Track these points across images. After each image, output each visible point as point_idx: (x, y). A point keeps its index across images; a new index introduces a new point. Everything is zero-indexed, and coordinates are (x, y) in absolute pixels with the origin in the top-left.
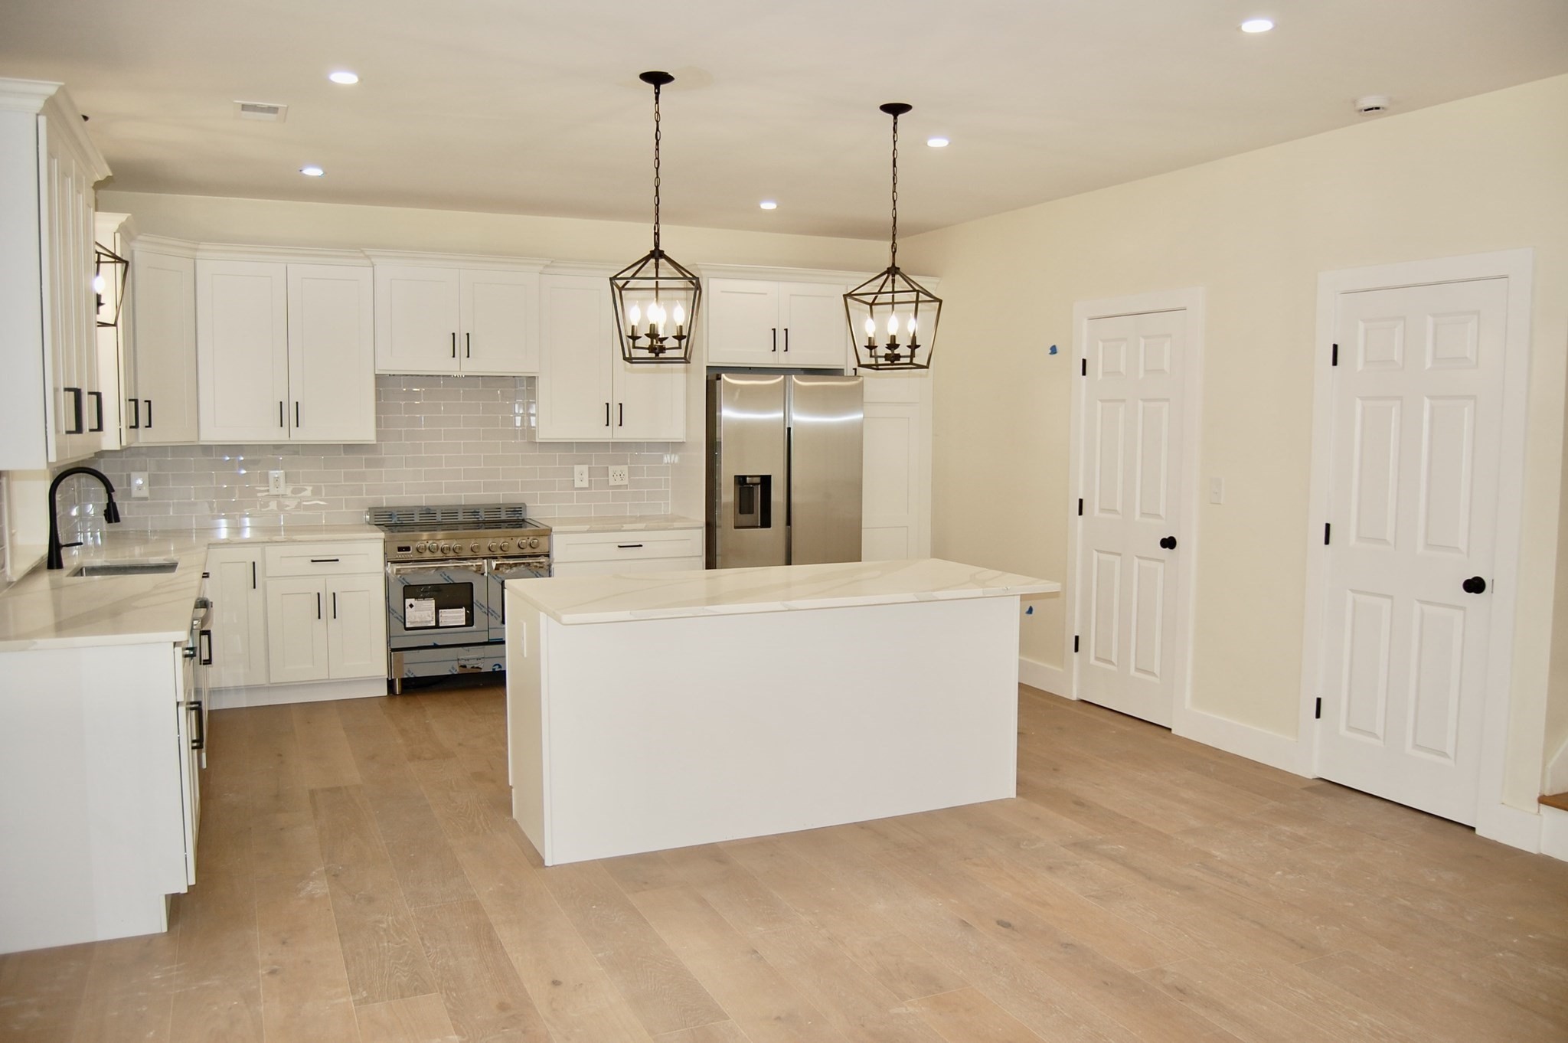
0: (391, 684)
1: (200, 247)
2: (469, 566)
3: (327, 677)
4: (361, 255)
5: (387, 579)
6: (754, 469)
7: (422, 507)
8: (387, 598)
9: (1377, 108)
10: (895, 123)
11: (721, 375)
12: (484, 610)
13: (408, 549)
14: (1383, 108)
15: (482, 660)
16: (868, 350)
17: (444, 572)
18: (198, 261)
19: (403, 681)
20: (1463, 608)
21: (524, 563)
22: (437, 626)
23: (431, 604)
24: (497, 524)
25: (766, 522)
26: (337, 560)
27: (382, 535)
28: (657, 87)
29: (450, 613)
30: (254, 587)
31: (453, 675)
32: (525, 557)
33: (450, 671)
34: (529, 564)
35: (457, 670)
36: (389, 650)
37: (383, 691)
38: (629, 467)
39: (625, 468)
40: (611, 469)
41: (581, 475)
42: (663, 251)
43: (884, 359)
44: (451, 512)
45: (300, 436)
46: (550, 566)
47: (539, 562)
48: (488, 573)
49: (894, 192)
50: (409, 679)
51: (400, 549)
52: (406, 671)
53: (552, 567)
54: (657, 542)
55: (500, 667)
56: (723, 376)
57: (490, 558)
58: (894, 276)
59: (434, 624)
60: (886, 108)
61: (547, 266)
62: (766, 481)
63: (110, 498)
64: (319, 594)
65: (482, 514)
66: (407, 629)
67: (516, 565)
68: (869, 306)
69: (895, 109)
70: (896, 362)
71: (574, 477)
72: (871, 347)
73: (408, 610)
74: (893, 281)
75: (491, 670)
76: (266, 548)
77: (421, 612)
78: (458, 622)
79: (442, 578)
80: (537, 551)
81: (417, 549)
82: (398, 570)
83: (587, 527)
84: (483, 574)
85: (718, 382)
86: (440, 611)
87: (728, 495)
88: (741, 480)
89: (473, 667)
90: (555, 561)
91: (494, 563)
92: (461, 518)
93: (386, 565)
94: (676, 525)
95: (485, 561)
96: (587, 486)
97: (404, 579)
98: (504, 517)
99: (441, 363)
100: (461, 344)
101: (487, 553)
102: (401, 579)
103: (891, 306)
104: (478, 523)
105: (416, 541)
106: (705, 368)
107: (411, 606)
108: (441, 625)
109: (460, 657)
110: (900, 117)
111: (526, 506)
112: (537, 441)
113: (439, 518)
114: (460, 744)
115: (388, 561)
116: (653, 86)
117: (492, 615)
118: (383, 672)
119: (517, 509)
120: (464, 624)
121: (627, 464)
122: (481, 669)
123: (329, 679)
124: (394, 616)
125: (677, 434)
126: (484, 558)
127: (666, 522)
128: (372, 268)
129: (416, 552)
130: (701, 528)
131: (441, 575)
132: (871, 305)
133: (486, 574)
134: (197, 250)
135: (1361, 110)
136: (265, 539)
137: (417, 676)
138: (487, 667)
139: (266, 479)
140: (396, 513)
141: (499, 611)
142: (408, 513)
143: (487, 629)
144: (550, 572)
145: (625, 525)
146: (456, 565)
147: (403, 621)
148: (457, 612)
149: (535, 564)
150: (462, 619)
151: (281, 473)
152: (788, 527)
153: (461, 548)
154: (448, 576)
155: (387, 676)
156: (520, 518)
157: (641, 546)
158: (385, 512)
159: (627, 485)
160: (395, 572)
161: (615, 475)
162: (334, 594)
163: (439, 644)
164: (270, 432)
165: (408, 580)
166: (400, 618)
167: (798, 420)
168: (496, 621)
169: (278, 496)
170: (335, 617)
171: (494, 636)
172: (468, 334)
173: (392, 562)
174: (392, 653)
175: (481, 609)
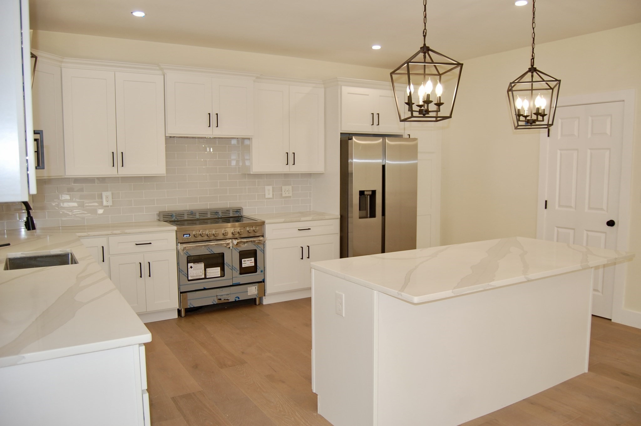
0: (179, 311)
1: (64, 60)
2: (223, 244)
4: (158, 68)
5: (178, 253)
6: (367, 187)
7: (187, 210)
8: (178, 264)
11: (352, 138)
12: (230, 267)
13: (189, 235)
15: (229, 296)
17: (209, 248)
18: (63, 69)
19: (187, 310)
21: (251, 241)
22: (205, 278)
23: (202, 265)
24: (227, 219)
25: (373, 215)
26: (151, 243)
27: (175, 228)
29: (212, 270)
30: (103, 261)
31: (214, 304)
32: (251, 237)
33: (212, 302)
34: (254, 241)
35: (216, 302)
36: (179, 293)
37: (176, 316)
38: (292, 187)
39: (290, 187)
40: (284, 188)
41: (269, 191)
44: (203, 213)
45: (123, 172)
46: (264, 242)
47: (260, 240)
48: (232, 247)
49: (533, 23)
50: (191, 308)
51: (185, 236)
52: (189, 304)
53: (266, 242)
54: (316, 227)
55: (239, 298)
56: (354, 139)
58: (532, 73)
59: (204, 277)
61: (258, 78)
62: (374, 192)
63: (29, 213)
64: (140, 263)
65: (220, 213)
66: (189, 280)
67: (247, 242)
70: (533, 124)
71: (265, 192)
73: (190, 270)
74: (532, 76)
75: (234, 300)
76: (109, 237)
77: (197, 270)
78: (217, 275)
79: (207, 251)
80: (257, 234)
81: (195, 235)
82: (185, 248)
83: (282, 220)
84: (230, 248)
85: (349, 141)
86: (207, 269)
87: (355, 200)
88: (362, 193)
89: (225, 300)
90: (267, 239)
91: (235, 242)
92: (209, 216)
93: (177, 245)
94: (327, 217)
96: (272, 197)
97: (187, 252)
98: (231, 215)
99: (202, 130)
100: (213, 119)
101: (232, 236)
103: (530, 91)
104: (218, 218)
105: (193, 231)
106: (340, 134)
108: (207, 277)
109: (218, 294)
111: (243, 209)
112: (251, 173)
113: (198, 216)
114: (243, 353)
117: (234, 270)
118: (177, 306)
119: (238, 210)
120: (220, 276)
121: (291, 185)
122: (229, 300)
123: (147, 312)
124: (182, 273)
125: (319, 168)
126: (230, 239)
128: (163, 76)
129: (193, 237)
130: (338, 218)
131: (207, 249)
133: (231, 248)
134: (62, 62)
136: (109, 232)
137: (195, 306)
138: (232, 299)
139: (101, 197)
140: (174, 215)
141: (238, 268)
142: (181, 214)
143: (232, 278)
144: (264, 245)
145: (302, 218)
146: (216, 243)
147: (187, 276)
148: (216, 269)
149: (257, 241)
150: (218, 273)
151: (109, 194)
152: (384, 217)
153: (218, 234)
154: (211, 250)
155: (178, 308)
156: (240, 215)
157: (310, 229)
158: (168, 214)
159: (291, 196)
160: (182, 249)
161: (285, 191)
162: (149, 263)
163: (207, 288)
164: (107, 170)
165: (190, 253)
166: (185, 274)
167: (388, 162)
168: (237, 273)
169: (108, 206)
170: (150, 276)
171: (236, 281)
172: (217, 114)
173: (181, 243)
174: (181, 294)
175: (229, 267)
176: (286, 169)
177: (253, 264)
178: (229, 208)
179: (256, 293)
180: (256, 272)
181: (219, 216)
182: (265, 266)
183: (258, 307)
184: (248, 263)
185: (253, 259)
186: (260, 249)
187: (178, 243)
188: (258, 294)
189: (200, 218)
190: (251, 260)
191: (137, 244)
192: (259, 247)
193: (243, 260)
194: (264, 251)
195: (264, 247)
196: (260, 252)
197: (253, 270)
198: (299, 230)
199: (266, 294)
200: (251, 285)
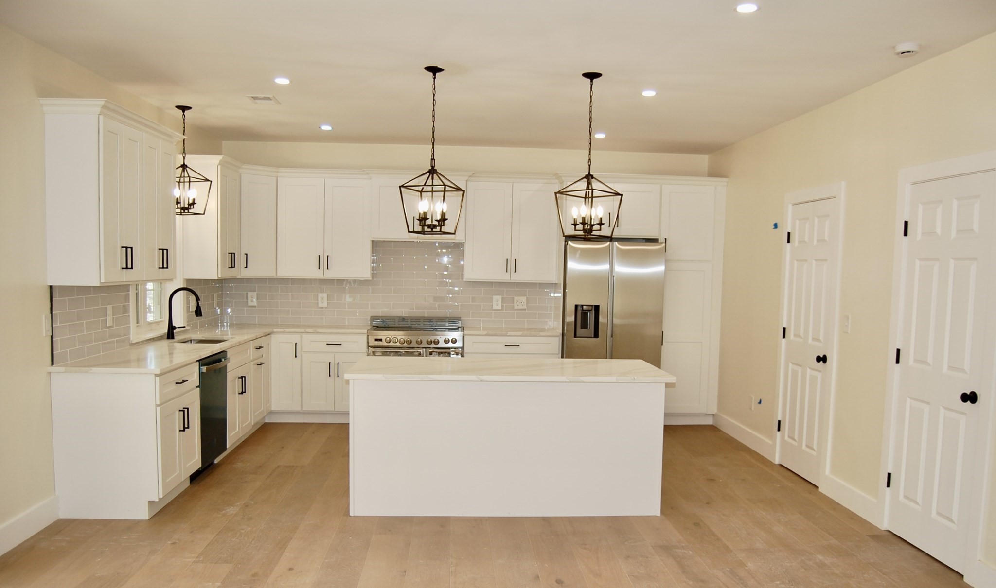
1: (281, 170)
2: (415, 352)
3: (333, 410)
4: (364, 173)
6: (587, 300)
9: (909, 52)
10: (592, 85)
11: (568, 241)
13: (381, 340)
14: (914, 51)
16: (574, 226)
18: (279, 178)
20: (965, 415)
21: (446, 352)
25: (596, 335)
26: (341, 344)
27: (366, 331)
28: (434, 75)
30: (296, 357)
32: (446, 348)
34: (449, 352)
38: (527, 298)
39: (525, 298)
40: (516, 298)
41: (497, 302)
43: (582, 232)
51: (376, 340)
54: (528, 343)
57: (427, 348)
60: (586, 75)
61: (470, 177)
62: (596, 308)
63: (198, 304)
64: (330, 363)
67: (441, 353)
69: (592, 76)
71: (492, 303)
72: (575, 225)
76: (303, 335)
80: (456, 346)
81: (386, 340)
82: (374, 352)
83: (485, 333)
85: (567, 245)
87: (571, 317)
88: (578, 308)
90: (465, 352)
91: (429, 352)
93: (367, 349)
94: (542, 334)
95: (424, 349)
96: (500, 308)
101: (426, 345)
105: (385, 336)
111: (460, 319)
112: (464, 280)
115: (369, 346)
116: (432, 74)
119: (455, 321)
121: (526, 296)
125: (553, 278)
126: (423, 348)
127: (534, 332)
128: (370, 180)
129: (385, 342)
130: (558, 337)
134: (278, 172)
135: (898, 54)
136: (303, 330)
139: (317, 298)
145: (508, 333)
146: (406, 351)
151: (325, 295)
152: (612, 338)
157: (519, 346)
159: (525, 309)
161: (518, 303)
162: (338, 363)
169: (323, 308)
170: (338, 376)
173: (371, 347)
176: (505, 277)
178: (448, 317)
191: (328, 344)
198: (505, 345)
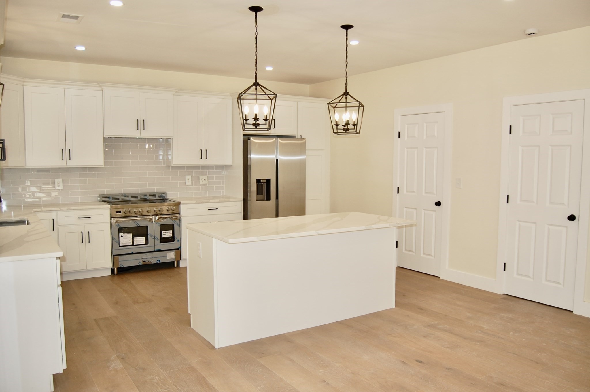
0: (113, 270)
1: (26, 80)
2: (147, 219)
3: (86, 269)
4: (98, 86)
5: (111, 225)
6: (263, 177)
7: (122, 194)
8: (112, 233)
9: (534, 33)
10: (347, 33)
11: (250, 138)
12: (153, 237)
13: (120, 212)
14: (536, 34)
15: (152, 259)
17: (136, 222)
18: (25, 87)
19: (118, 269)
20: (566, 227)
21: (169, 217)
22: (133, 245)
23: (130, 235)
24: (154, 201)
25: (268, 198)
26: (90, 217)
27: (109, 206)
28: (256, 13)
29: (138, 239)
30: (53, 230)
31: (140, 266)
32: (169, 214)
33: (139, 264)
34: (172, 217)
35: (141, 263)
36: (112, 256)
37: (110, 273)
39: (207, 176)
40: (201, 177)
41: (188, 179)
42: (258, 83)
44: (135, 196)
45: (71, 164)
46: (180, 218)
47: (176, 217)
48: (154, 221)
49: (346, 61)
50: (121, 268)
51: (117, 212)
52: (120, 265)
53: (181, 218)
54: (224, 207)
55: (160, 261)
56: (251, 138)
57: (155, 215)
58: (346, 96)
60: (343, 27)
61: (176, 92)
62: (268, 181)
64: (82, 232)
65: (148, 196)
66: (120, 246)
67: (166, 218)
68: (333, 108)
69: (347, 27)
70: (347, 131)
71: (185, 181)
72: (337, 125)
73: (121, 238)
74: (346, 98)
75: (156, 263)
76: (58, 212)
77: (126, 239)
78: (142, 243)
80: (174, 212)
81: (124, 212)
82: (117, 221)
83: (195, 201)
84: (152, 222)
85: (249, 141)
86: (134, 238)
87: (253, 187)
88: (258, 181)
89: (148, 262)
90: (182, 216)
91: (157, 218)
92: (139, 198)
93: (111, 219)
94: (231, 200)
95: (153, 216)
96: (191, 184)
97: (119, 225)
98: (157, 197)
99: (132, 132)
100: (141, 124)
101: (154, 213)
102: (117, 225)
103: (345, 108)
104: (147, 200)
105: (123, 208)
106: (242, 135)
107: (122, 236)
108: (134, 244)
109: (143, 258)
110: (349, 30)
111: (166, 193)
112: (172, 165)
113: (130, 199)
114: (153, 296)
115: (112, 217)
116: (254, 12)
117: (156, 239)
118: (110, 265)
119: (163, 194)
120: (144, 243)
121: (207, 175)
122: (152, 262)
124: (115, 241)
125: (228, 162)
126: (153, 215)
127: (226, 199)
128: (102, 92)
129: (124, 213)
130: (241, 201)
131: (134, 223)
132: (334, 108)
133: (153, 222)
134: (24, 82)
135: (526, 34)
136: (58, 209)
137: (125, 266)
138: (154, 262)
139: (54, 183)
140: (111, 197)
141: (159, 238)
142: (116, 196)
143: (154, 245)
144: (180, 221)
145: (210, 200)
146: (141, 218)
147: (118, 243)
148: (141, 239)
149: (174, 217)
150: (143, 241)
151: (60, 180)
152: (277, 200)
153: (143, 211)
154: (137, 224)
155: (112, 267)
156: (164, 198)
157: (217, 209)
158: (107, 196)
159: (207, 184)
160: (115, 222)
161: (202, 180)
162: (89, 232)
163: (134, 252)
164: (57, 162)
165: (120, 226)
166: (117, 242)
167: (280, 158)
168: (158, 242)
169: (59, 190)
170: (89, 242)
171: (157, 248)
172: (144, 120)
173: (114, 218)
174: (114, 257)
175: (151, 237)
176: (200, 163)
177: (171, 235)
178: (156, 192)
179: (174, 257)
180: (173, 241)
181: (147, 199)
182: (181, 237)
183: (176, 269)
184: (167, 234)
185: (171, 231)
186: (177, 223)
187: (112, 218)
188: (175, 258)
189: (132, 200)
190: (170, 232)
191: (79, 218)
192: (176, 222)
193: (163, 232)
194: (180, 225)
195: (180, 222)
196: (177, 226)
197: (171, 240)
198: (208, 209)
199: (182, 259)
200: (170, 251)
